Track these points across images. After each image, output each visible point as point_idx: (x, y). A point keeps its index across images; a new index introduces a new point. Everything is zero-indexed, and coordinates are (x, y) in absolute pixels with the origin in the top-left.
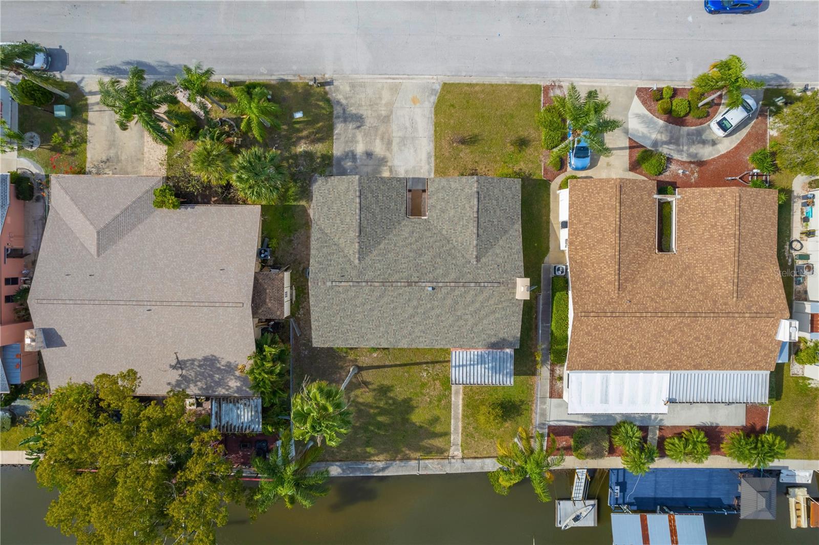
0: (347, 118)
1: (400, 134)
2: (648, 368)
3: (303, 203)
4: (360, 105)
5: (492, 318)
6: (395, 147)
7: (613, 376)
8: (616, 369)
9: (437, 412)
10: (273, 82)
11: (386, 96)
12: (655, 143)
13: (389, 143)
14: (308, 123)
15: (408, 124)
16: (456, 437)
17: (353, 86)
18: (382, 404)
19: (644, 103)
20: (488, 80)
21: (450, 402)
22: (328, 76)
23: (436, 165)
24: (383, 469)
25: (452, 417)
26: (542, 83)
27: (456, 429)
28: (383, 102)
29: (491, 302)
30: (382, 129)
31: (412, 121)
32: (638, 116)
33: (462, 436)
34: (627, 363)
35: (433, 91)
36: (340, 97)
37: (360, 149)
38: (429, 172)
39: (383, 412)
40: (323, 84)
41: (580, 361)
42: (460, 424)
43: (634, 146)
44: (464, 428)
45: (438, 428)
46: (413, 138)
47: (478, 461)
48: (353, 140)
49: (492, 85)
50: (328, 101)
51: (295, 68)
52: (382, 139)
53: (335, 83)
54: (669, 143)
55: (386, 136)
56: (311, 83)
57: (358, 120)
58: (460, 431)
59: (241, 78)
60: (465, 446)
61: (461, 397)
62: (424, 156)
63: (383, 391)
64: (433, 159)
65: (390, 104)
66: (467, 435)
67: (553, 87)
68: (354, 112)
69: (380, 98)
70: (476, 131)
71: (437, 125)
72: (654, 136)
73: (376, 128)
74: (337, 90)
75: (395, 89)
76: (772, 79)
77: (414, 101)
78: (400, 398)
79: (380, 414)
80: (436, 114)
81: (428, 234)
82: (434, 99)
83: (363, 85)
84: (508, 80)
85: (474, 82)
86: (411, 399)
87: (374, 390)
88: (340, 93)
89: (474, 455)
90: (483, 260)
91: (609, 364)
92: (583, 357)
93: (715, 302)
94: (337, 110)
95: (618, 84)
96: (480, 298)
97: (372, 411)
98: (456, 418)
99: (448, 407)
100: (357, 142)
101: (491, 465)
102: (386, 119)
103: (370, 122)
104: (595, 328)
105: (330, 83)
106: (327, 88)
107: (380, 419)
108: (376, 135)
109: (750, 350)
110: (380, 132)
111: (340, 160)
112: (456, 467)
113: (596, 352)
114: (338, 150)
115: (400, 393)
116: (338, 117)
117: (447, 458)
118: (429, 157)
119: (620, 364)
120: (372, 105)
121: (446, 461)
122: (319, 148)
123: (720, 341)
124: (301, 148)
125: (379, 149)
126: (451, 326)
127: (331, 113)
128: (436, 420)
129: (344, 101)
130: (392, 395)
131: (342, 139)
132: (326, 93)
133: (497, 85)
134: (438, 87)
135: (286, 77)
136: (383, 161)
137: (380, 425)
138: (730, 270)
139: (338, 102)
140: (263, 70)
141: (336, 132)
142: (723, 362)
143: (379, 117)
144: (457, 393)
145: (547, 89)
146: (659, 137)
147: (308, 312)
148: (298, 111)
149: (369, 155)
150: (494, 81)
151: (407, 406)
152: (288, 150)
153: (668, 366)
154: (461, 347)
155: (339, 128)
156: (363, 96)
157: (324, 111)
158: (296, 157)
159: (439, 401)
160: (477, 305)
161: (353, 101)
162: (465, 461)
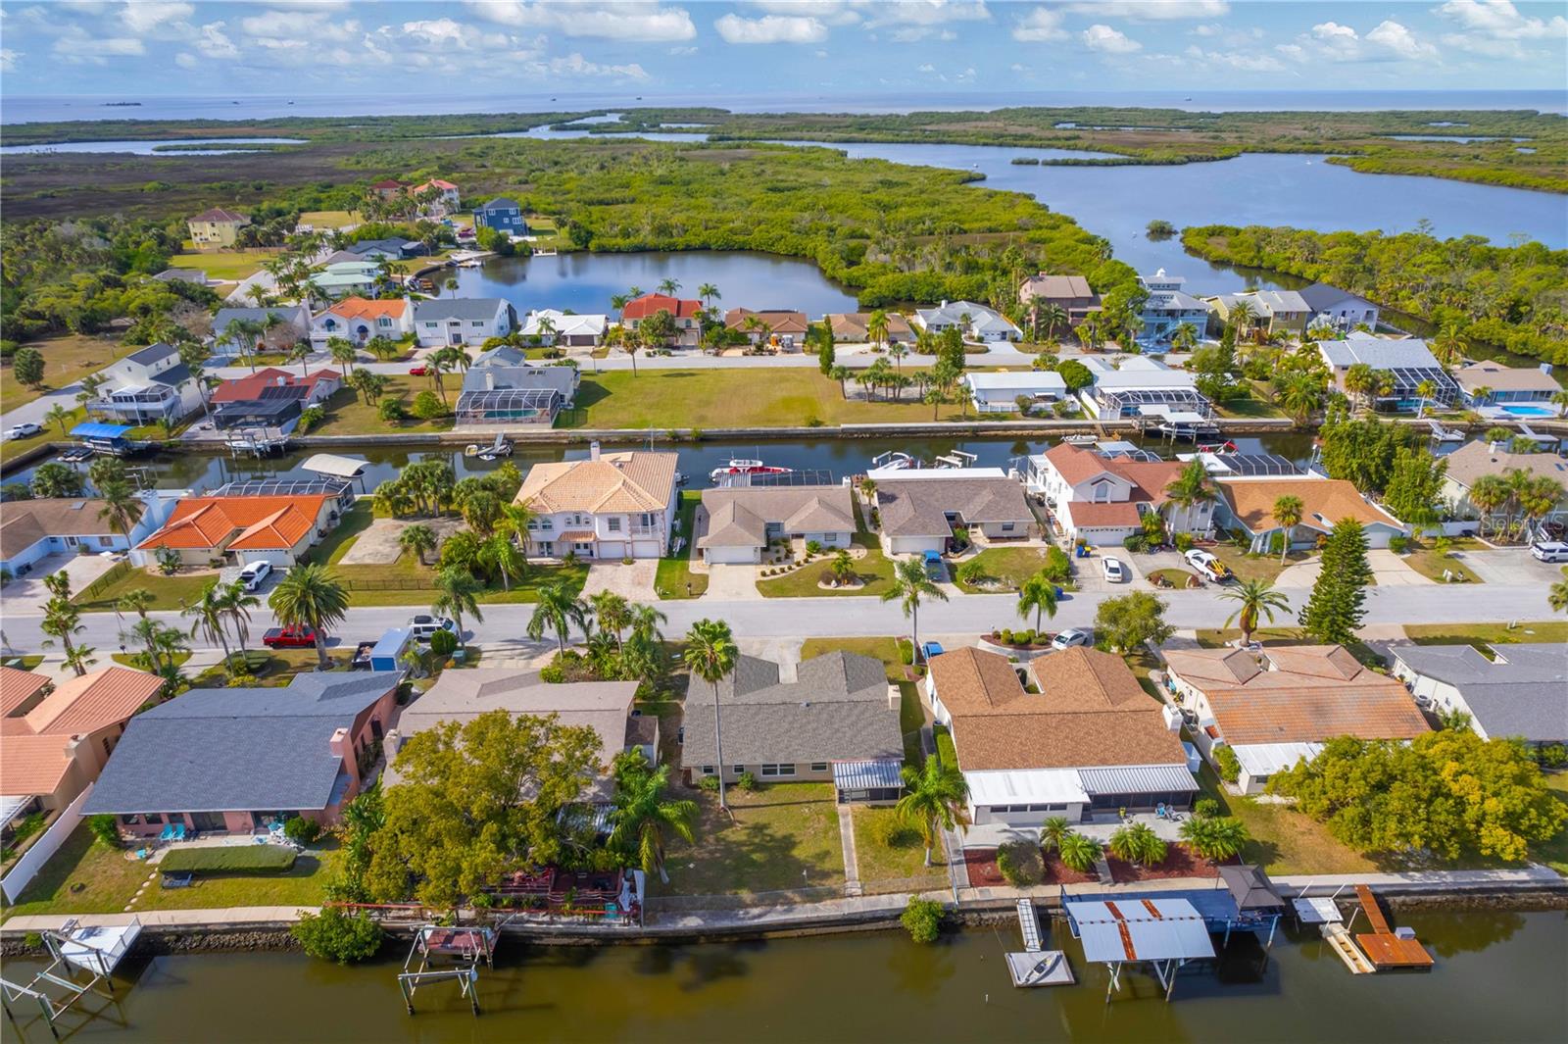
2: (1050, 766)
3: (676, 701)
5: (870, 729)
7: (1014, 774)
8: (1015, 768)
9: (825, 845)
11: (756, 646)
16: (852, 869)
18: (757, 840)
19: (987, 641)
21: (839, 833)
24: (760, 916)
25: (843, 848)
27: (850, 859)
29: (867, 715)
33: (859, 868)
34: (1024, 760)
35: (799, 643)
41: (972, 759)
42: (854, 855)
44: (860, 859)
45: (828, 865)
47: (884, 897)
58: (855, 862)
60: (865, 877)
61: (851, 829)
63: (759, 829)
66: (865, 866)
69: (751, 647)
77: (783, 647)
78: (779, 835)
79: (753, 851)
80: (802, 652)
82: (799, 646)
85: (835, 638)
86: (792, 835)
87: (749, 827)
89: (877, 890)
91: (1004, 762)
92: (974, 756)
96: (856, 712)
97: (745, 849)
98: (849, 849)
99: (838, 838)
101: (900, 901)
104: (977, 727)
107: (755, 856)
109: (1150, 742)
113: (986, 750)
115: (779, 830)
117: (844, 896)
119: (1016, 761)
121: (843, 901)
123: (1114, 735)
128: (825, 855)
130: (767, 832)
133: (855, 638)
134: (803, 641)
137: (754, 863)
138: (1097, 690)
142: (1129, 756)
144: (846, 825)
151: (788, 843)
153: (1071, 762)
154: (842, 758)
159: (826, 832)
160: (854, 718)
162: (866, 898)
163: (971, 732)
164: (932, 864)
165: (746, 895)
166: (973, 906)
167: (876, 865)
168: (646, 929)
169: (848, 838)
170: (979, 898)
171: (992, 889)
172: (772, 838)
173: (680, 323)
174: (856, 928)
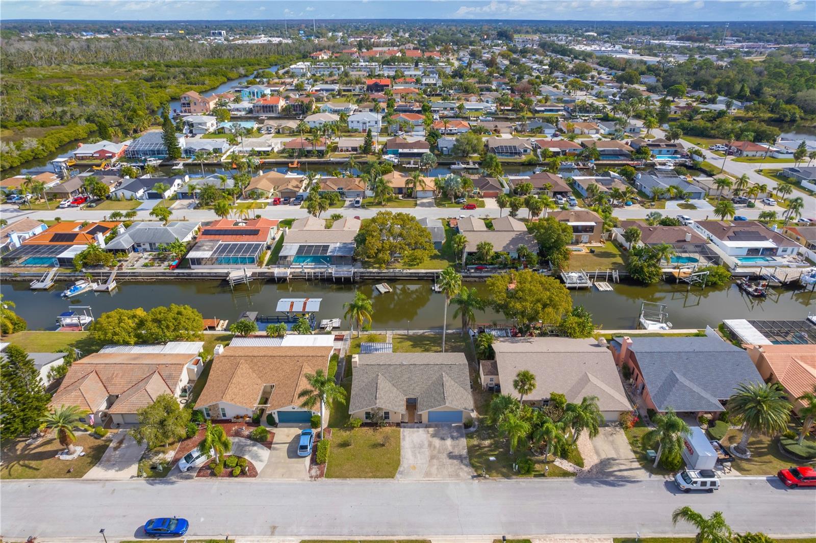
0: (460, 458)
1: (423, 450)
3: (481, 417)
4: (451, 464)
6: (426, 444)
10: (514, 477)
11: (434, 470)
12: (254, 445)
13: (430, 445)
14: (485, 454)
15: (418, 455)
16: (389, 338)
17: (458, 475)
19: (254, 468)
20: (363, 481)
22: (476, 481)
23: (399, 434)
24: (426, 332)
26: (324, 479)
28: (435, 467)
30: (435, 452)
31: (415, 456)
32: (261, 461)
35: (401, 473)
36: (466, 469)
37: (449, 442)
38: (404, 431)
39: (427, 344)
40: (479, 476)
43: (268, 445)
45: (398, 340)
46: (414, 447)
47: (379, 334)
48: (454, 447)
49: (360, 477)
50: (473, 466)
51: (501, 485)
52: (435, 447)
53: (470, 477)
54: (246, 445)
55: (432, 449)
56: (487, 476)
57: (451, 456)
59: (537, 480)
60: (385, 337)
62: (407, 439)
64: (401, 437)
65: (431, 465)
67: (317, 477)
68: (455, 461)
69: (437, 468)
70: (372, 450)
71: (399, 454)
72: (255, 448)
73: (439, 452)
74: (468, 473)
75: (428, 474)
76: (156, 483)
77: (414, 468)
78: (418, 348)
80: (399, 460)
81: (405, 388)
82: (401, 469)
83: (450, 476)
84: (348, 481)
85: (372, 479)
88: (466, 472)
90: (374, 376)
93: (252, 361)
94: (467, 461)
95: (270, 480)
99: (394, 345)
100: (451, 445)
102: (432, 457)
103: (444, 456)
105: (473, 477)
106: (475, 474)
108: (439, 449)
110: (437, 451)
111: (462, 436)
112: (389, 332)
114: (463, 442)
115: (418, 350)
116: (465, 458)
118: (404, 439)
120: (443, 465)
121: (394, 333)
122: (475, 442)
124: (487, 442)
125: (437, 442)
127: (470, 460)
128: (400, 343)
129: (463, 466)
130: (422, 349)
131: (461, 447)
132: (476, 471)
133: (355, 477)
134: (397, 475)
135: (506, 480)
136: (434, 436)
137: (428, 342)
138: (239, 372)
139: (467, 466)
140: (524, 484)
141: (466, 451)
143: (438, 459)
145: (321, 475)
146: (251, 448)
147: (470, 375)
148: (493, 461)
149: (443, 439)
150: (358, 481)
151: (414, 346)
152: (494, 441)
155: (464, 452)
156: (450, 470)
157: (476, 460)
158: (490, 438)
159: (398, 347)
161: (457, 467)
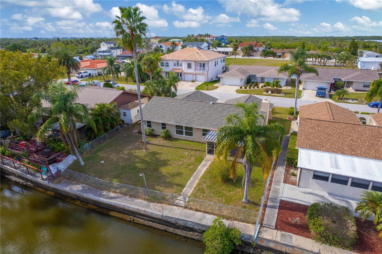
7: (340, 157)
8: (343, 154)
9: (183, 171)
16: (189, 189)
18: (147, 158)
25: (193, 176)
27: (191, 184)
33: (194, 190)
41: (308, 142)
42: (197, 182)
44: (199, 184)
58: (194, 186)
61: (206, 168)
63: (154, 154)
66: (199, 189)
78: (163, 159)
79: (140, 162)
86: (169, 161)
87: (149, 152)
89: (198, 207)
91: (335, 148)
92: (310, 140)
97: (137, 160)
98: (196, 177)
99: (194, 169)
101: (209, 220)
107: (138, 165)
112: (175, 212)
113: (321, 139)
115: (164, 157)
117: (171, 204)
119: (345, 150)
121: (169, 207)
126: (216, 119)
128: (179, 174)
137: (135, 168)
144: (204, 165)
151: (164, 163)
159: (189, 165)
162: (186, 210)
163: (312, 128)
164: (249, 202)
165: (116, 183)
166: (272, 245)
167: (207, 192)
168: (51, 185)
169: (200, 172)
170: (278, 239)
171: (295, 237)
172: (157, 159)
173: (255, 49)
174: (171, 230)
